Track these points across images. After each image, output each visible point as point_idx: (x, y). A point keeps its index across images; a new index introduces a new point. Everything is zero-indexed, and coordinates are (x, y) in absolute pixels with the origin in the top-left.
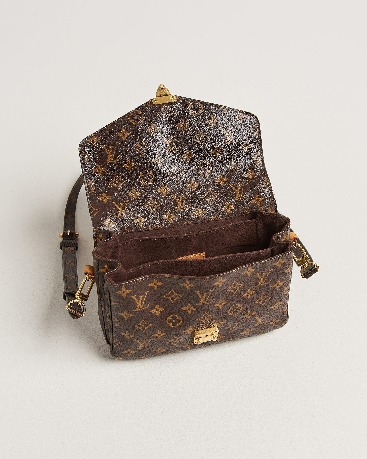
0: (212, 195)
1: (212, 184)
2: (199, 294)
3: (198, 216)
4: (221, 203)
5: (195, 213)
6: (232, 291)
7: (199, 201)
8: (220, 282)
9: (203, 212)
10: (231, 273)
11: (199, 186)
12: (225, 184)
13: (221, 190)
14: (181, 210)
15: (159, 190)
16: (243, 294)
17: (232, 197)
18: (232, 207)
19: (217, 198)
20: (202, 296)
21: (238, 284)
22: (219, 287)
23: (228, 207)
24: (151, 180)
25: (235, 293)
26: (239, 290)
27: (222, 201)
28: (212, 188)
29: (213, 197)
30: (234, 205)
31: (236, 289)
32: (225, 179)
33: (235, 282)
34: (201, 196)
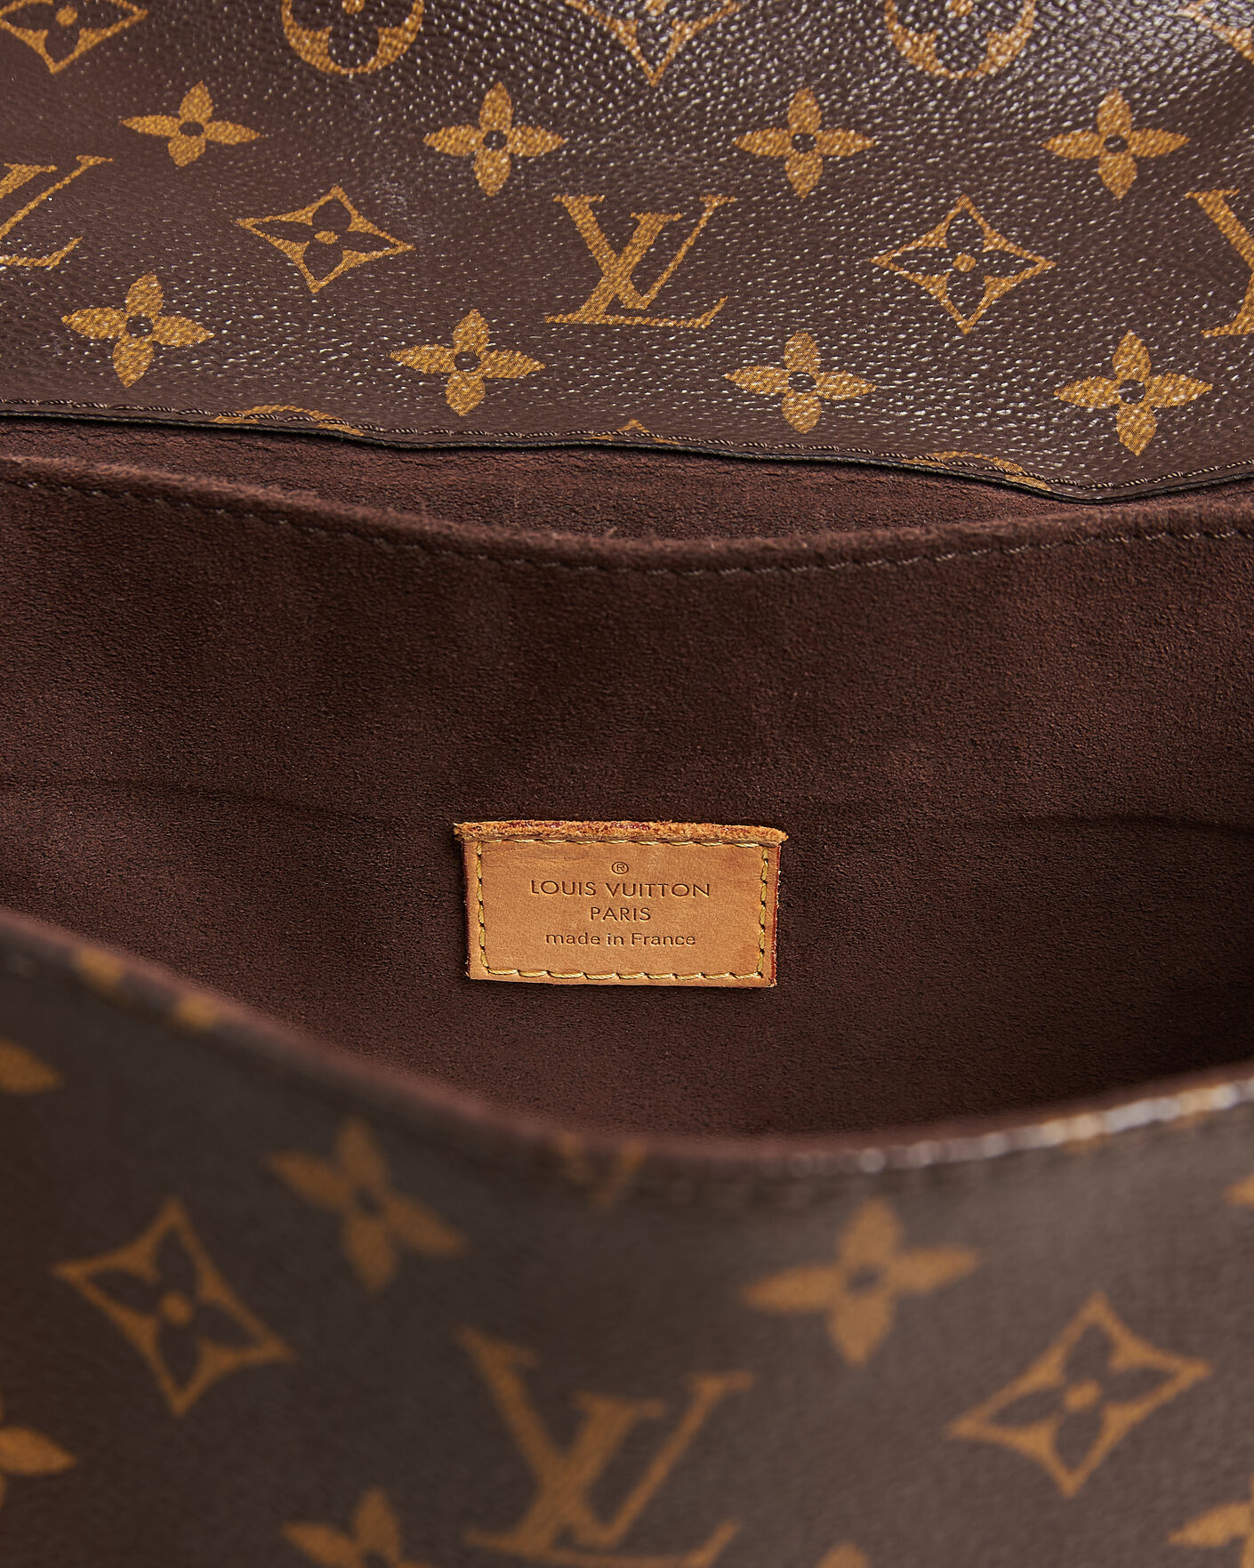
0: (978, 256)
1: (1004, 169)
2: (507, 1388)
3: (779, 410)
4: (1059, 337)
5: (755, 379)
6: (1036, 1441)
7: (834, 285)
8: (863, 1281)
9: (843, 386)
10: (1058, 1157)
11: (877, 161)
12: (1142, 180)
13: (1095, 227)
14: (605, 328)
15: (450, 141)
16: (1186, 1513)
17: (1198, 304)
18: (1181, 391)
19: (1033, 291)
20: (564, 1431)
21: (1131, 1353)
22: (826, 1355)
23: (1126, 384)
24: (395, 36)
25: (1070, 1483)
26: (1135, 1437)
27: (1078, 321)
28: (995, 194)
29: (989, 279)
30: (1202, 375)
31: (1089, 1423)
32: (1161, 142)
33: (1096, 1311)
34: (865, 244)
